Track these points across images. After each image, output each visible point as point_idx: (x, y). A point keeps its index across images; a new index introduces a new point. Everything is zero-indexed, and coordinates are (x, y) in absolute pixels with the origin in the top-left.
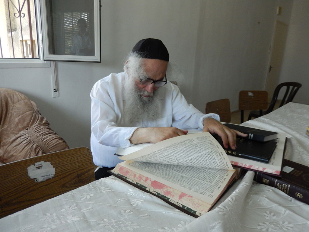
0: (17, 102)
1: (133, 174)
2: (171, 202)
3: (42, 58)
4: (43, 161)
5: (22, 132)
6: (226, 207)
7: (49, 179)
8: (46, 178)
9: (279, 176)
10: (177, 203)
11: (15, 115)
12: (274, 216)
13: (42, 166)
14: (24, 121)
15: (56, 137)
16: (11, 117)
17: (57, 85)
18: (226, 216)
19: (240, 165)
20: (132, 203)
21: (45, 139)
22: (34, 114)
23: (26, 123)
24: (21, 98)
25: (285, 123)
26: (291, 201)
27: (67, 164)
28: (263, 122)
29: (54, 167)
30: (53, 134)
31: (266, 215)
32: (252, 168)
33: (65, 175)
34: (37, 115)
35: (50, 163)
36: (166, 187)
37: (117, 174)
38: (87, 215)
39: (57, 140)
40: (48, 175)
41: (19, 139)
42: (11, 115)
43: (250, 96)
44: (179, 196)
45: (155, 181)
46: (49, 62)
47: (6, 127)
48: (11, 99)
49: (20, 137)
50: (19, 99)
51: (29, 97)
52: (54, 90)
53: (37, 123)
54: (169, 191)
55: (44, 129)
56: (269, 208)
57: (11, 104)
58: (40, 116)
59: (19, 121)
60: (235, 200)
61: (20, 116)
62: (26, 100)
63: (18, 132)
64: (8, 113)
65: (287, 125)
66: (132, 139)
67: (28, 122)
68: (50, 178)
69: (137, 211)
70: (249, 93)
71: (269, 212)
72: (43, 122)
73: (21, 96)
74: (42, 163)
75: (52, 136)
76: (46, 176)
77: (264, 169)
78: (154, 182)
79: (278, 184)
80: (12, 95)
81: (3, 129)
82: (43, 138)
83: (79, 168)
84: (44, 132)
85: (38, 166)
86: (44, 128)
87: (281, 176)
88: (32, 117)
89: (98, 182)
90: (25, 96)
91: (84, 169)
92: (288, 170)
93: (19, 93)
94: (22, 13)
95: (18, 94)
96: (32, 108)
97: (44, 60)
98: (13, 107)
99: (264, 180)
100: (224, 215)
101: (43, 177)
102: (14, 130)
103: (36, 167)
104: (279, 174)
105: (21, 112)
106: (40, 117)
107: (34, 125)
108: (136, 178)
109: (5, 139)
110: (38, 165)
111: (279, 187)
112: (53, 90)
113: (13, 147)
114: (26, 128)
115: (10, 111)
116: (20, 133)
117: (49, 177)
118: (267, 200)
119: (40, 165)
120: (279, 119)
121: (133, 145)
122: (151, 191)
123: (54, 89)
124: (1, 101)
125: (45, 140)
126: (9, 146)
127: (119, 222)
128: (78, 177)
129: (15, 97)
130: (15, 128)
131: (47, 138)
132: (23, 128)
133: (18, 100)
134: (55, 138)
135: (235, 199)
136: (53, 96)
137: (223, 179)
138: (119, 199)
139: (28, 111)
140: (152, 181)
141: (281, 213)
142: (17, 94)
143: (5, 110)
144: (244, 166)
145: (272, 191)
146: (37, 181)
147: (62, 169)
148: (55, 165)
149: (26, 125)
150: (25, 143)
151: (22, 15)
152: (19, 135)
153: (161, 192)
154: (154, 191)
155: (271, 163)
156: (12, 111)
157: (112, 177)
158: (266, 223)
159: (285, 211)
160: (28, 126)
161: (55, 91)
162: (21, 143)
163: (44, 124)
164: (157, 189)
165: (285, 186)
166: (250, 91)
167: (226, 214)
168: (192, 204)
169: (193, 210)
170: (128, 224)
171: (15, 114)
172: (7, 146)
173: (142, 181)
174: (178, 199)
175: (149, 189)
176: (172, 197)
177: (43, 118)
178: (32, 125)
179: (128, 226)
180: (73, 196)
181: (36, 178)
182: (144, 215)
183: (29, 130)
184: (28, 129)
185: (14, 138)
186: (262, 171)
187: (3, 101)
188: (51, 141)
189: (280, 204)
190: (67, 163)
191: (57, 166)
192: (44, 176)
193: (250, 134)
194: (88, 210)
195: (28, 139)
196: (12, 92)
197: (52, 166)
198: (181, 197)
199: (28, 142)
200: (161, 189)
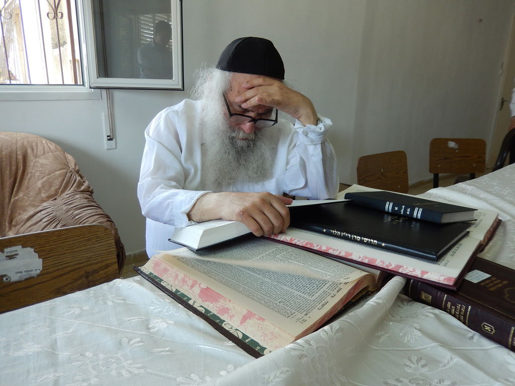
0: (41, 156)
1: (174, 275)
2: (225, 327)
3: (87, 85)
4: (20, 247)
5: (45, 204)
6: (312, 342)
7: (32, 278)
8: (25, 276)
9: (451, 288)
10: (237, 330)
11: (37, 177)
12: (423, 366)
13: (17, 254)
14: (50, 187)
15: (96, 213)
16: (29, 179)
17: (112, 128)
18: (304, 360)
19: (378, 265)
20: (150, 326)
21: (77, 215)
22: (69, 175)
23: (53, 189)
24: (50, 149)
25: (506, 194)
26: (472, 338)
27: (65, 253)
28: (463, 192)
29: (40, 257)
30: (94, 208)
31: (408, 363)
32: (400, 271)
33: (62, 273)
34: (72, 177)
35: (33, 249)
36: (222, 300)
37: (147, 273)
38: (59, 343)
39: (97, 217)
40: (29, 271)
41: (39, 214)
42: (31, 176)
43: (452, 148)
44: (242, 317)
45: (208, 288)
46: (99, 90)
47: (21, 195)
48: (33, 150)
49: (41, 211)
50: (46, 150)
51: (65, 147)
52: (108, 138)
53: (72, 189)
54: (227, 308)
55: (80, 200)
56: (418, 350)
57: (32, 159)
58: (78, 178)
59: (43, 186)
60: (337, 330)
61: (45, 178)
62: (58, 153)
63: (39, 204)
64: (26, 173)
65: (508, 198)
66: (192, 213)
67: (57, 187)
68: (33, 275)
69: (153, 340)
70: (450, 142)
71: (416, 358)
72: (83, 188)
73: (49, 145)
74: (18, 248)
75: (90, 211)
76: (26, 271)
77: (423, 273)
78: (205, 289)
79: (449, 303)
80: (34, 144)
81: (17, 198)
82: (75, 213)
83: (88, 261)
84: (78, 204)
85: (9, 254)
86: (80, 197)
87: (455, 289)
88: (64, 179)
89: (108, 285)
90: (57, 145)
91: (98, 263)
92: (477, 277)
93: (48, 141)
94: (59, 12)
95: (46, 143)
96: (66, 165)
97: (90, 88)
98: (35, 162)
99: (424, 296)
100: (301, 357)
101: (20, 274)
102: (34, 201)
103: (6, 257)
104: (451, 283)
105: (47, 171)
106: (77, 181)
107: (66, 193)
108: (176, 282)
109: (20, 214)
110: (10, 252)
111: (451, 310)
112: (105, 138)
113: (28, 228)
114: (53, 197)
115: (30, 170)
116: (43, 204)
117: (30, 274)
118: (419, 333)
119: (14, 253)
120: (496, 188)
121: (193, 223)
122: (196, 306)
123: (108, 136)
124: (17, 152)
125: (77, 217)
126: (22, 226)
127: (110, 360)
128: (87, 277)
129: (40, 148)
130: (35, 197)
131: (81, 213)
132: (49, 197)
133: (44, 152)
134: (93, 214)
135: (337, 328)
136: (106, 148)
137: (337, 289)
138: (130, 317)
139: (59, 170)
140: (202, 288)
141: (440, 362)
142: (44, 142)
143: (21, 169)
144: (387, 266)
145: (433, 316)
146: (7, 279)
147: (57, 262)
148: (42, 254)
149: (52, 193)
150: (45, 222)
151: (59, 15)
152: (40, 208)
153: (213, 308)
154: (201, 306)
155: (444, 262)
156: (33, 169)
157: (138, 278)
158: (402, 379)
159: (452, 359)
160: (56, 195)
161: (110, 139)
162: (41, 220)
163: (83, 191)
164: (208, 303)
165: (461, 307)
166: (453, 140)
167: (306, 356)
168: (261, 334)
169: (260, 346)
170: (125, 364)
171: (38, 174)
172: (20, 225)
173: (186, 287)
174: (238, 323)
175: (194, 302)
176: (229, 319)
177: (84, 182)
178: (63, 192)
179: (124, 367)
180: (52, 309)
181: (5, 276)
182: (162, 350)
183: (56, 201)
184: (56, 199)
185: (31, 213)
186: (419, 276)
187: (19, 153)
188: (86, 219)
189: (444, 344)
190: (66, 250)
191: (47, 256)
192: (22, 272)
193: (416, 209)
194: (65, 335)
195: (51, 215)
196: (35, 139)
197: (37, 255)
198: (245, 319)
199: (50, 220)
200: (214, 303)
